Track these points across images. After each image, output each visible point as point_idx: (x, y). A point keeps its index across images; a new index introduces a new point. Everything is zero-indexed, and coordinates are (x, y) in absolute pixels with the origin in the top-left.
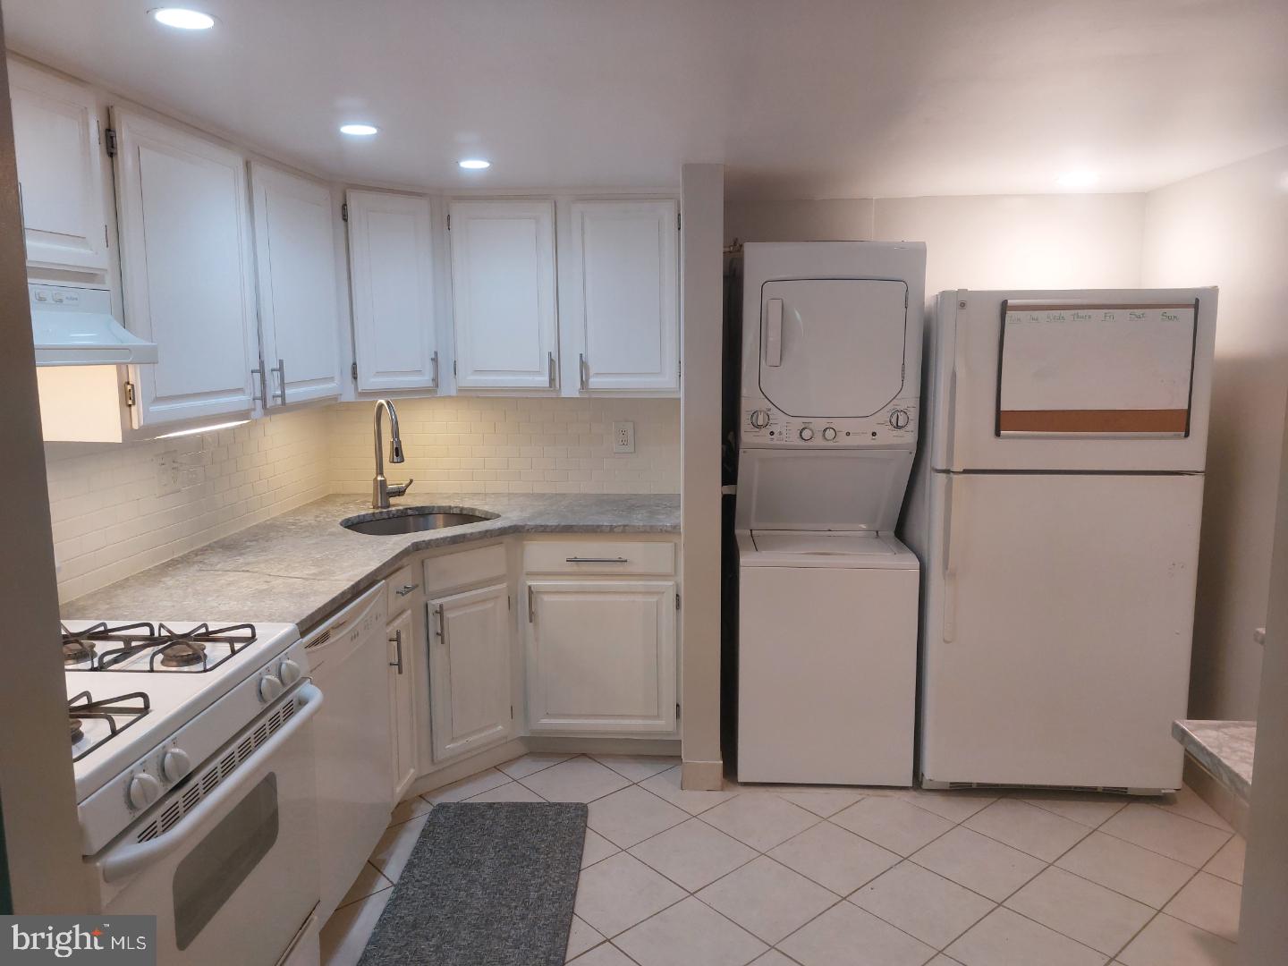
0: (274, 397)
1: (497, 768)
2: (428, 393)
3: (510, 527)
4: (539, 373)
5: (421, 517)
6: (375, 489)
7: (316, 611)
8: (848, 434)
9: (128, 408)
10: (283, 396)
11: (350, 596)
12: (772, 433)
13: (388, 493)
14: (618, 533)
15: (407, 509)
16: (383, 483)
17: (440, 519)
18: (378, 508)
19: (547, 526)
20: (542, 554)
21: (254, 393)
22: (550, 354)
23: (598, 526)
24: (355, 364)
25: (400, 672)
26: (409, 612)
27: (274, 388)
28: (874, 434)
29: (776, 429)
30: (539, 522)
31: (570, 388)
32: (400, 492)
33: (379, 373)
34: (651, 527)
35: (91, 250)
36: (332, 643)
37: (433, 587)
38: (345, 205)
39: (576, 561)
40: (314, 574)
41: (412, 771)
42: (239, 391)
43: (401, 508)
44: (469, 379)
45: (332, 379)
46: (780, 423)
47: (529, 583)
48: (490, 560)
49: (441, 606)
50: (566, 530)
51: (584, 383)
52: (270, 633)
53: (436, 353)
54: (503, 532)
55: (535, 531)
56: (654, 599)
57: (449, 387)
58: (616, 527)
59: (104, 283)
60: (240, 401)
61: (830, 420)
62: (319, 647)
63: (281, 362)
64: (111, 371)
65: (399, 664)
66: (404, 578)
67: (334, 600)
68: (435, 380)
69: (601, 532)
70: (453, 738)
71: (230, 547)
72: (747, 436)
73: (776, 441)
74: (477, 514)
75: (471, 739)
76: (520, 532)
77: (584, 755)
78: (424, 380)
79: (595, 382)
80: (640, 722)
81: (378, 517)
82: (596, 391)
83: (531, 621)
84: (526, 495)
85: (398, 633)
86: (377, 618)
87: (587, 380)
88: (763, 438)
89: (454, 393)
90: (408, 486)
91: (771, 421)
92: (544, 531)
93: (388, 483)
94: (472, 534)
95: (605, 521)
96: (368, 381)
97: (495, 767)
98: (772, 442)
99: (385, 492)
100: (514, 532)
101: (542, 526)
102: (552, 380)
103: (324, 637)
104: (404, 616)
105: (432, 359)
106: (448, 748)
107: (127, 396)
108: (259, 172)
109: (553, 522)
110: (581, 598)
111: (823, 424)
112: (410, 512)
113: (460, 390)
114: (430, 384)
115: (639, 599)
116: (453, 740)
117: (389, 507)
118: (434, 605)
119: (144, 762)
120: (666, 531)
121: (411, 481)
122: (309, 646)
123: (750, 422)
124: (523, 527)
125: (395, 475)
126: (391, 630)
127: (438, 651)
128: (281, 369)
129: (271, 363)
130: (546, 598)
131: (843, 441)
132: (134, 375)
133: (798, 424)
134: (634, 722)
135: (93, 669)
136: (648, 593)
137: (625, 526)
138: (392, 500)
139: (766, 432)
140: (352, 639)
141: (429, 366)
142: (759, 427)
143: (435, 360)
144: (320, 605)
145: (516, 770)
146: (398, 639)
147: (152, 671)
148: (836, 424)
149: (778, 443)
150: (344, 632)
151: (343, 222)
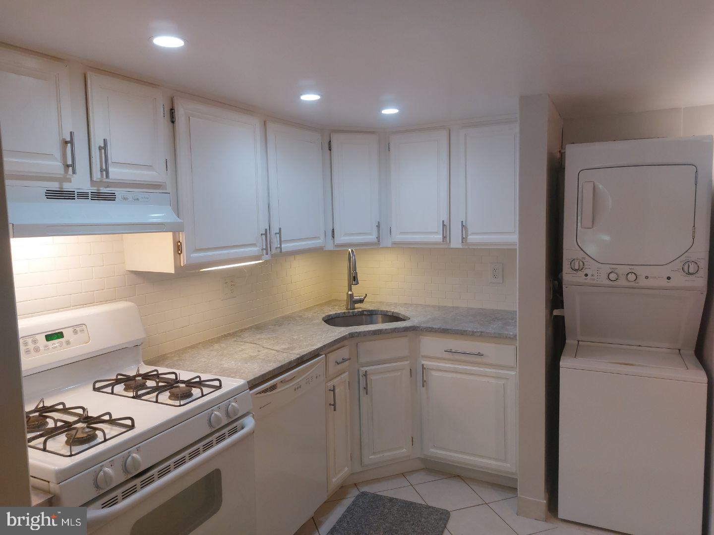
0: (276, 248)
1: (403, 475)
2: (375, 246)
3: (411, 327)
4: (436, 233)
5: (370, 316)
6: (347, 297)
7: (267, 373)
8: (647, 277)
9: (179, 255)
10: (280, 247)
11: (295, 364)
12: (586, 275)
13: (354, 301)
14: (477, 336)
15: (363, 311)
16: (351, 296)
17: (380, 318)
18: (348, 309)
19: (433, 328)
20: (431, 345)
21: (263, 246)
22: (443, 221)
23: (464, 331)
24: (333, 229)
25: (335, 410)
26: (347, 373)
27: (276, 244)
28: (669, 278)
29: (589, 272)
30: (429, 325)
31: (456, 242)
32: (361, 301)
33: (346, 235)
34: (499, 334)
35: (156, 172)
36: (278, 392)
37: (363, 360)
38: (330, 141)
39: (450, 351)
40: (285, 349)
41: (346, 469)
42: (254, 245)
43: (360, 310)
44: (398, 237)
45: (318, 238)
46: (591, 268)
47: (423, 362)
48: (399, 346)
49: (366, 372)
50: (444, 332)
51: (464, 239)
52: (230, 384)
53: (379, 223)
54: (406, 329)
55: (426, 331)
56: (501, 382)
57: (387, 242)
58: (476, 332)
59: (166, 189)
60: (255, 250)
61: (631, 267)
62: (268, 393)
63: (280, 229)
64: (170, 235)
65: (334, 405)
66: (344, 353)
67: (282, 367)
68: (378, 238)
69: (466, 335)
70: (374, 452)
71: (259, 328)
72: (568, 276)
73: (589, 280)
74: (400, 316)
75: (385, 454)
76: (417, 330)
77: (458, 476)
78: (372, 238)
79: (472, 238)
80: (493, 462)
81: (347, 315)
82: (473, 244)
83: (423, 386)
84: (434, 307)
85: (334, 387)
86: (317, 377)
87: (466, 237)
88: (579, 277)
89: (390, 245)
90: (365, 298)
91: (585, 267)
92: (430, 330)
93: (354, 295)
94: (386, 330)
95: (469, 328)
96: (341, 239)
97: (402, 474)
98: (586, 281)
99: (353, 301)
100: (414, 330)
101: (430, 328)
102: (444, 238)
103: (273, 387)
104: (342, 376)
105: (377, 226)
106: (371, 458)
107: (178, 249)
108: (271, 126)
109: (436, 326)
110: (454, 375)
111: (627, 269)
112: (365, 313)
113: (394, 243)
114: (376, 240)
115: (493, 381)
116: (374, 453)
117: (354, 309)
118: (363, 371)
119: (113, 460)
120: (510, 338)
121: (366, 295)
122: (260, 393)
123: (569, 267)
124: (418, 327)
125: (358, 291)
126: (330, 384)
127: (364, 399)
128: (280, 233)
129: (275, 230)
130: (434, 373)
131: (643, 282)
132: (182, 238)
133: (606, 269)
134: (489, 462)
135: (133, 397)
136: (498, 378)
137: (482, 332)
138: (357, 305)
139: (581, 274)
140: (295, 390)
141: (375, 230)
142: (576, 270)
143: (378, 226)
144: (270, 369)
145: (414, 479)
146: (334, 390)
147: (157, 402)
148: (637, 269)
149: (592, 282)
150: (291, 384)
151: (329, 151)
